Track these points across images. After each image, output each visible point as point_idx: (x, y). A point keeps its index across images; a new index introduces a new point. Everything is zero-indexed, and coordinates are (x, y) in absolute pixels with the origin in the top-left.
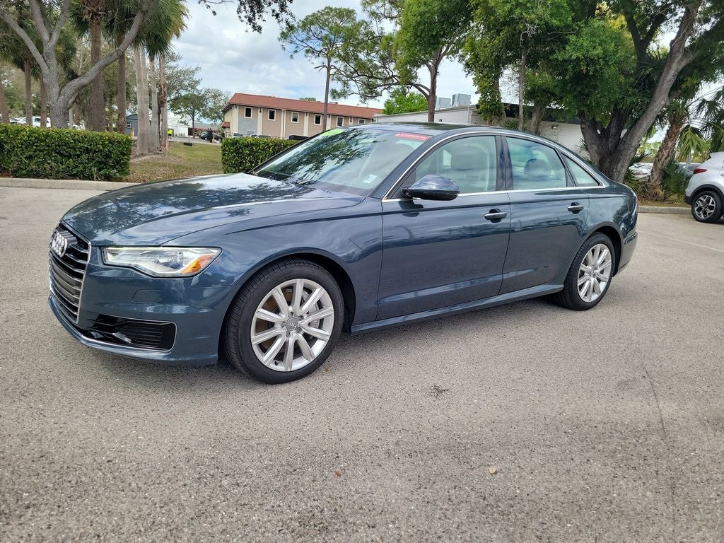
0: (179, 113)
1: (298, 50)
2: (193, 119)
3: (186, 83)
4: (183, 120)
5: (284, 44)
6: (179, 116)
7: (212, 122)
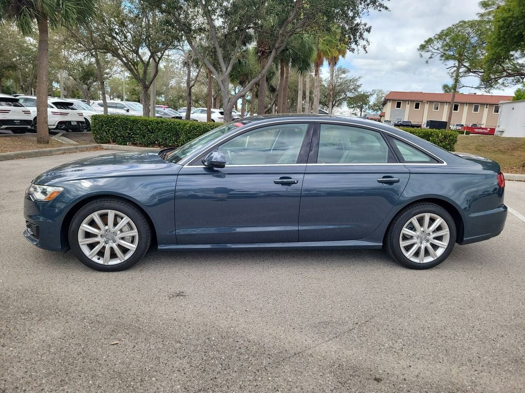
0: (352, 108)
1: (433, 56)
2: (361, 111)
3: (352, 87)
4: (354, 112)
5: (422, 53)
6: (352, 110)
7: (375, 113)
